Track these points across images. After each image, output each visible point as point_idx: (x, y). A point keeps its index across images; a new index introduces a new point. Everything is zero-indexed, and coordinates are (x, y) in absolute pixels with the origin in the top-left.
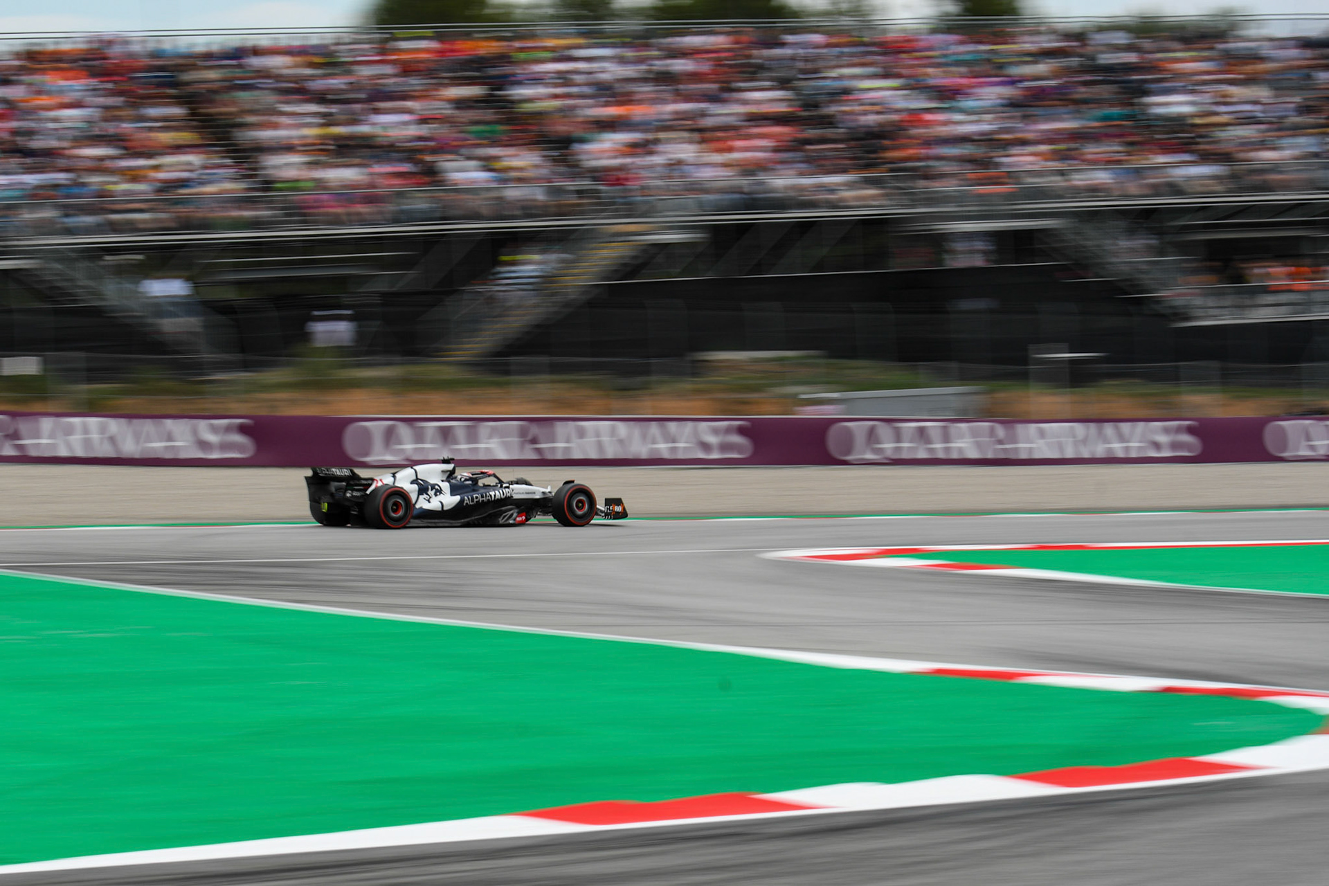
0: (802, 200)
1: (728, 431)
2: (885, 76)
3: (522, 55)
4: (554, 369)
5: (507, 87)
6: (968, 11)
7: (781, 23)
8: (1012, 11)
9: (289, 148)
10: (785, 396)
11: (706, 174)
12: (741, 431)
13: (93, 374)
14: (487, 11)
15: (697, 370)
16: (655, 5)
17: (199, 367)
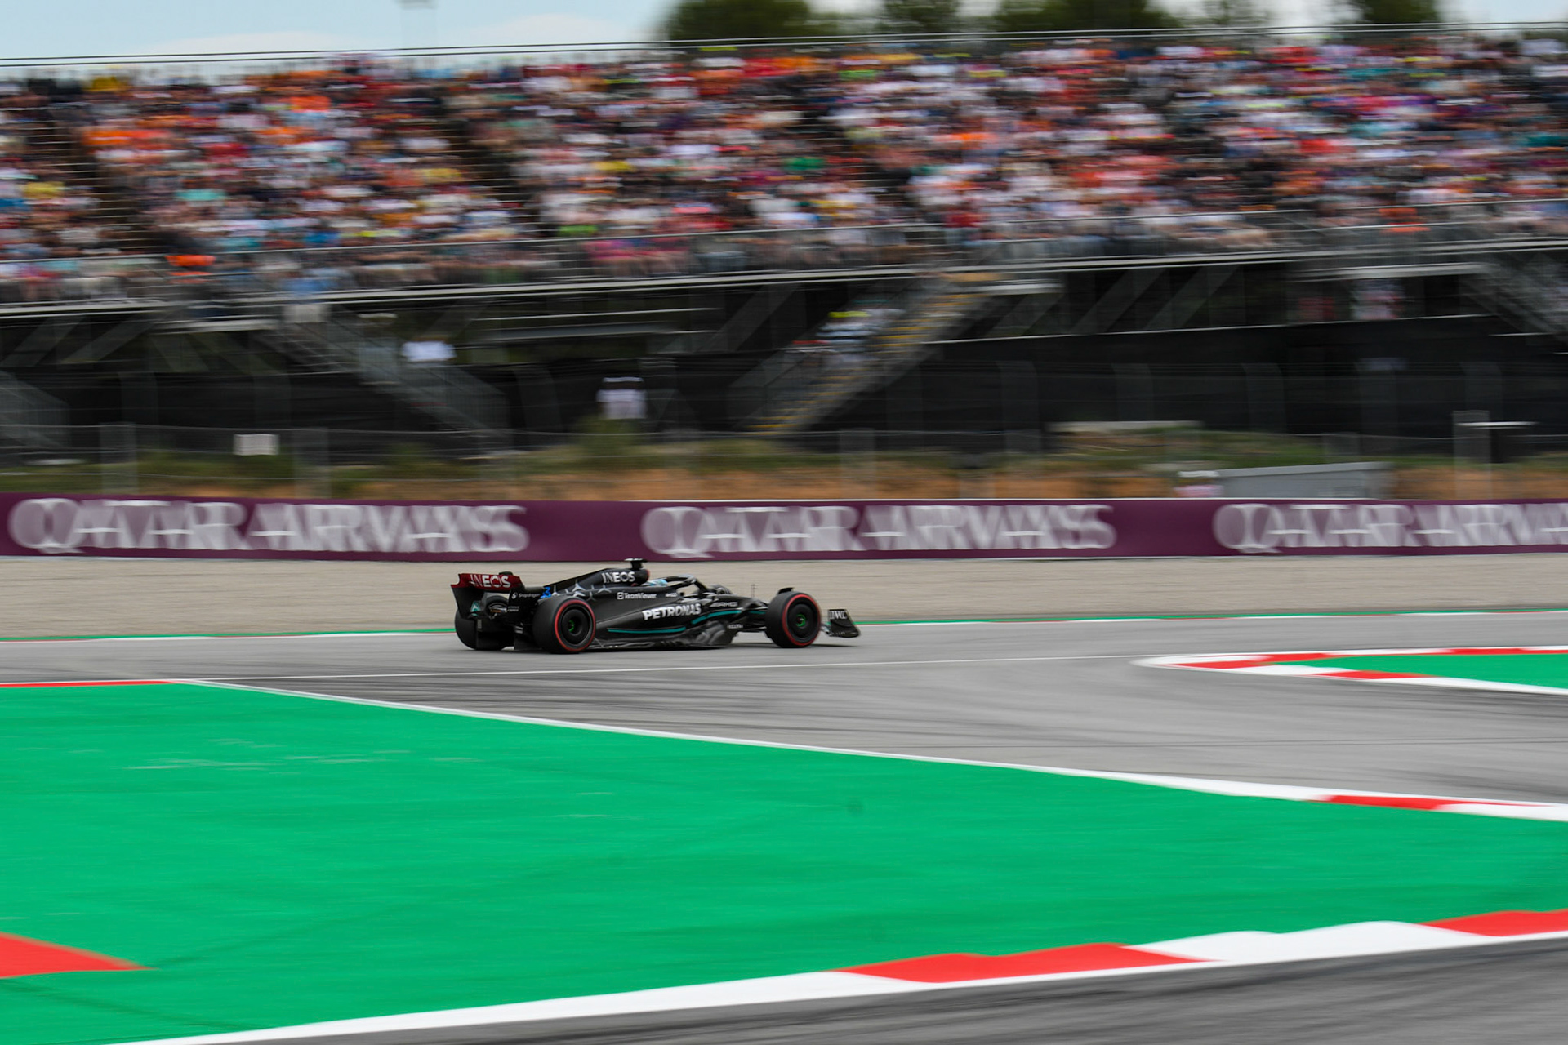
0: (1185, 242)
1: (1086, 516)
2: (1272, 95)
3: (852, 73)
4: (881, 444)
5: (832, 111)
6: (1368, 17)
7: (1157, 33)
8: (1432, 16)
9: (578, 186)
10: (1164, 475)
11: (1065, 212)
12: (1102, 516)
13: (337, 454)
14: (810, 22)
15: (1050, 444)
16: (997, 14)
17: (472, 445)
